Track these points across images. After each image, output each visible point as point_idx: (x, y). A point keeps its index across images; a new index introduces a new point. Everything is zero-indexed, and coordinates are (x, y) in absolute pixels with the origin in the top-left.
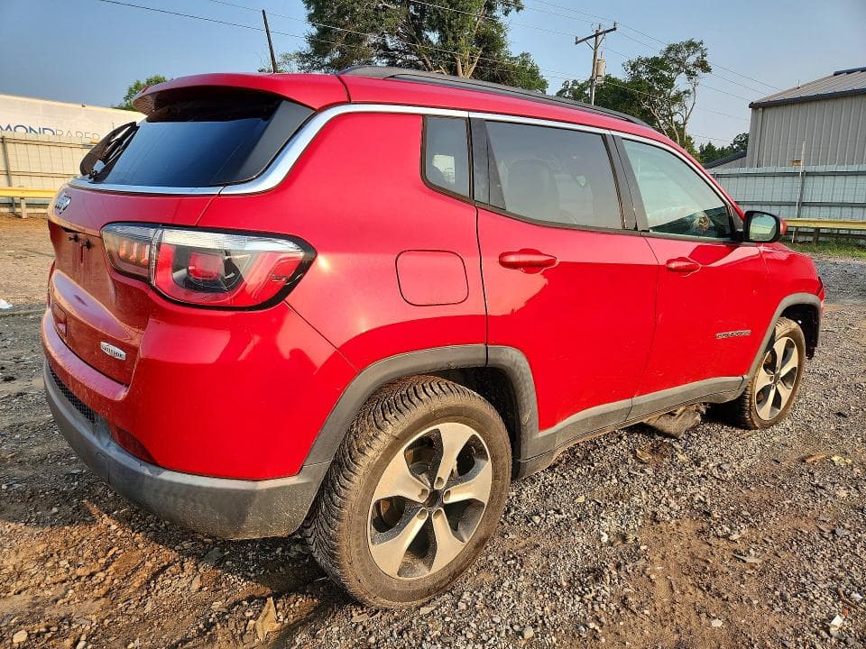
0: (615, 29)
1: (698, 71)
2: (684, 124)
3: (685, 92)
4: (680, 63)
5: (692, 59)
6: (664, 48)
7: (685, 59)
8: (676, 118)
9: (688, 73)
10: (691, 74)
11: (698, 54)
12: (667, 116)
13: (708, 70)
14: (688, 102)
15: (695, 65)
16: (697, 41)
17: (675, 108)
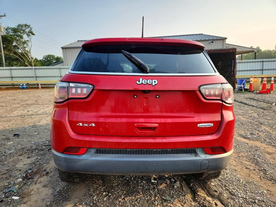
0: (5, 16)
1: (31, 34)
2: (30, 51)
3: (27, 41)
4: (24, 31)
5: (27, 30)
6: (17, 25)
7: (25, 29)
8: (26, 49)
9: (27, 34)
10: (28, 35)
11: (29, 29)
12: (23, 48)
13: (33, 34)
14: (30, 44)
15: (29, 32)
16: (28, 24)
17: (25, 45)
